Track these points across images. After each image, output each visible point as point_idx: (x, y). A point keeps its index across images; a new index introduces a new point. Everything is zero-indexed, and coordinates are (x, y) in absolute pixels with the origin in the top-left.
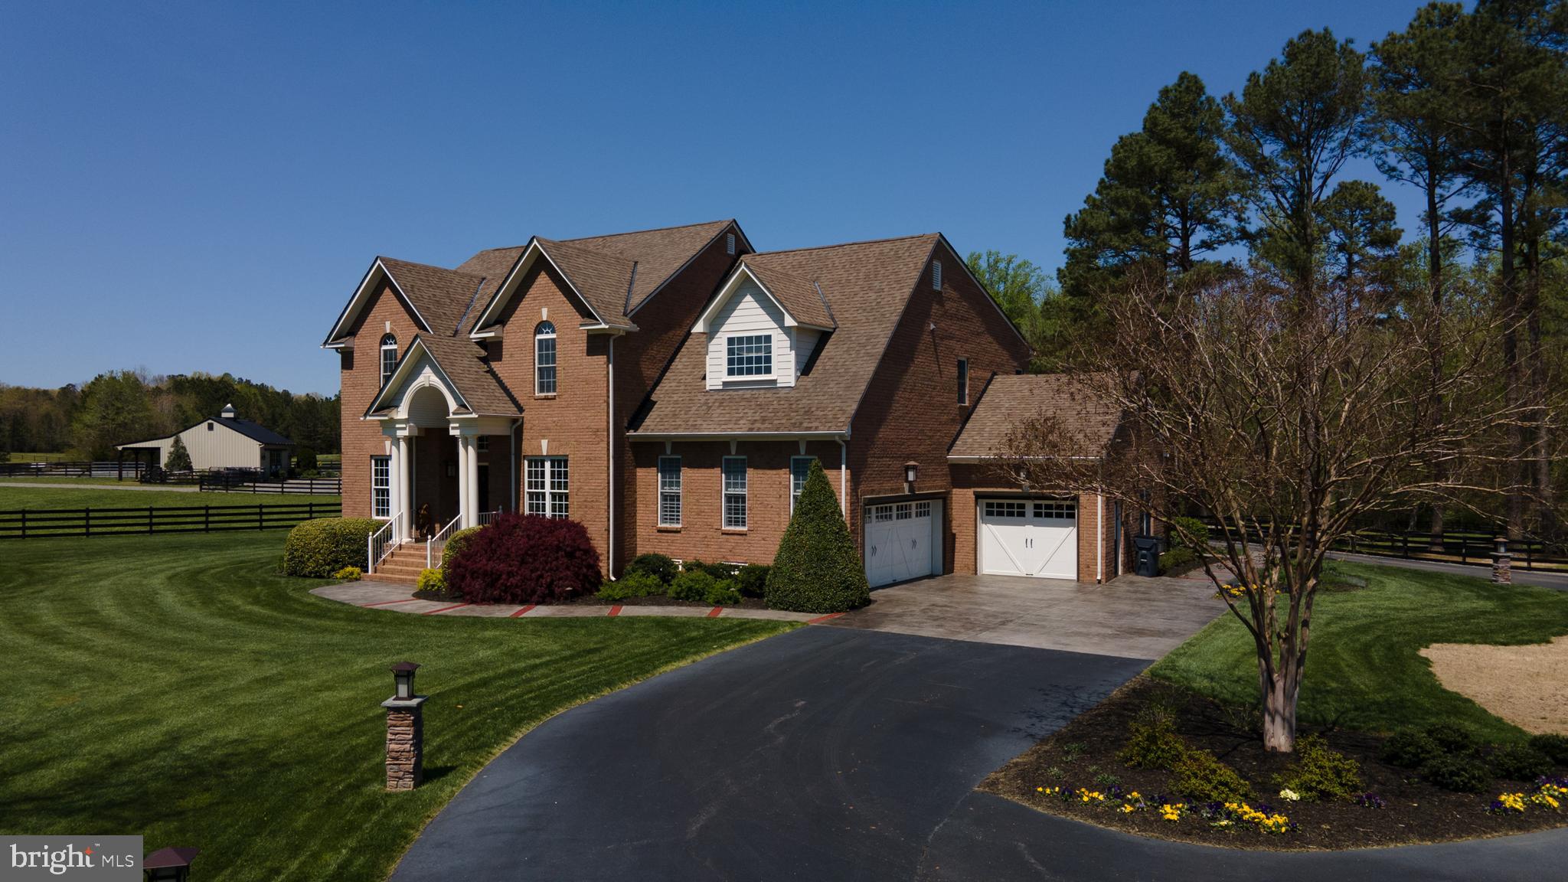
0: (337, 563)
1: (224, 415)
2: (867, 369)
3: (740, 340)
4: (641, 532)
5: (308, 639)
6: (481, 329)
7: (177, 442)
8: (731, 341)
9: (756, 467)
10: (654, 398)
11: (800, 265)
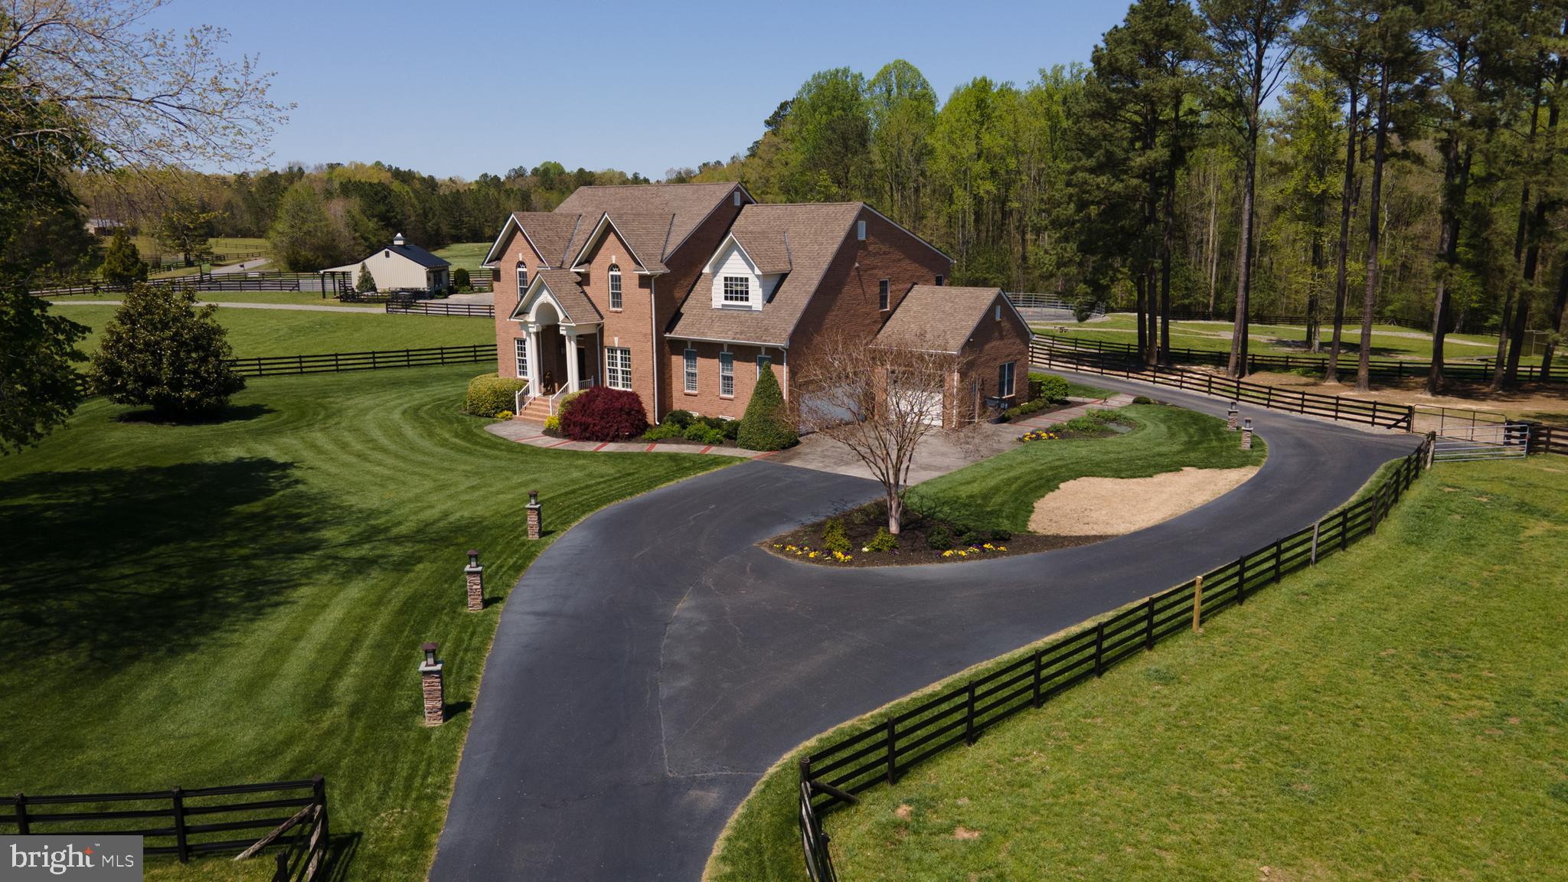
0: (498, 409)
1: (396, 243)
2: (803, 302)
3: (731, 279)
4: (675, 394)
5: (488, 463)
6: (577, 265)
7: (364, 267)
8: (726, 279)
9: (739, 360)
10: (682, 311)
11: (779, 218)
